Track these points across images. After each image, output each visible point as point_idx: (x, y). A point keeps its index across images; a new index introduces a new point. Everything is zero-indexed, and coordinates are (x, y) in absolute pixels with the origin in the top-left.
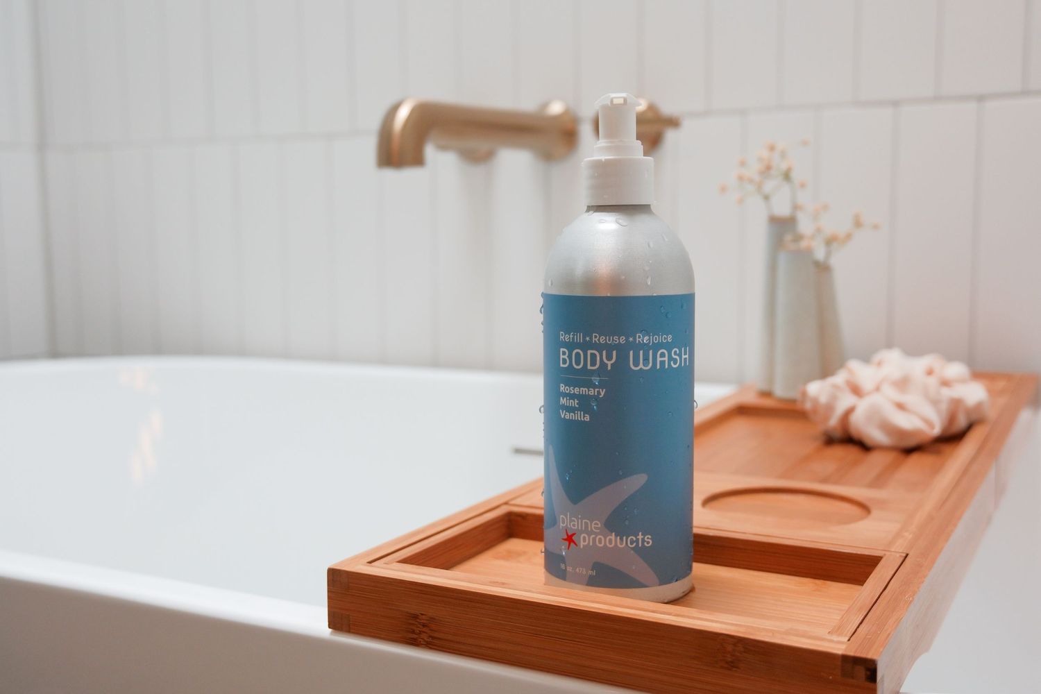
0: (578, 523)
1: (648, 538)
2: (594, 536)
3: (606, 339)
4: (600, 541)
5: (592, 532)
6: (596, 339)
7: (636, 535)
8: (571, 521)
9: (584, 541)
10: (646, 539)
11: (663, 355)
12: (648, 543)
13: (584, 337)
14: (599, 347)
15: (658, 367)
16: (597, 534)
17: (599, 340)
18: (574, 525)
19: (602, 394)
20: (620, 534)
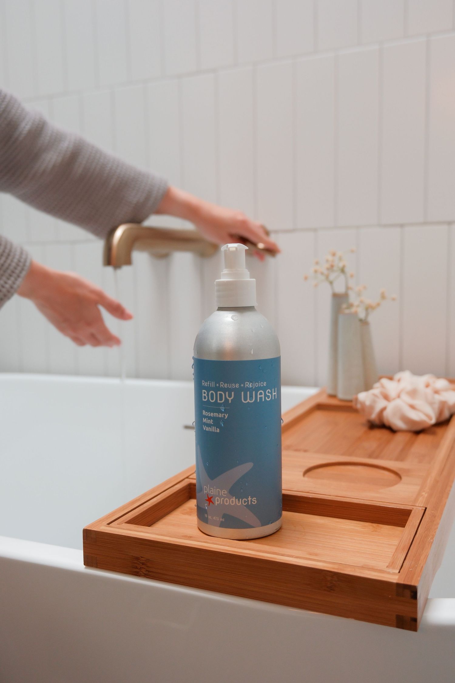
0: (214, 491)
1: (254, 499)
2: (223, 498)
3: (228, 385)
4: (227, 502)
5: (223, 497)
6: (222, 385)
7: (247, 498)
8: (210, 490)
9: (218, 501)
10: (253, 500)
11: (261, 394)
12: (254, 502)
13: (215, 384)
14: (224, 390)
15: (258, 401)
16: (225, 497)
17: (224, 386)
18: (212, 492)
19: (226, 416)
20: (238, 497)
